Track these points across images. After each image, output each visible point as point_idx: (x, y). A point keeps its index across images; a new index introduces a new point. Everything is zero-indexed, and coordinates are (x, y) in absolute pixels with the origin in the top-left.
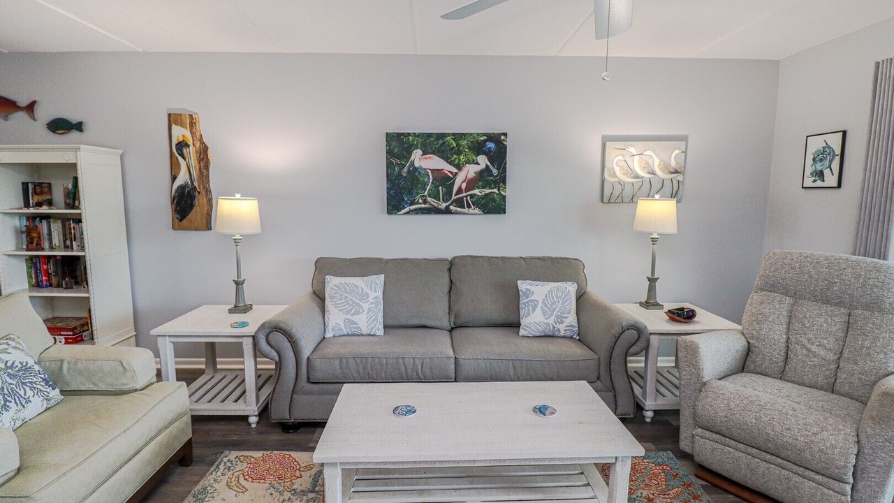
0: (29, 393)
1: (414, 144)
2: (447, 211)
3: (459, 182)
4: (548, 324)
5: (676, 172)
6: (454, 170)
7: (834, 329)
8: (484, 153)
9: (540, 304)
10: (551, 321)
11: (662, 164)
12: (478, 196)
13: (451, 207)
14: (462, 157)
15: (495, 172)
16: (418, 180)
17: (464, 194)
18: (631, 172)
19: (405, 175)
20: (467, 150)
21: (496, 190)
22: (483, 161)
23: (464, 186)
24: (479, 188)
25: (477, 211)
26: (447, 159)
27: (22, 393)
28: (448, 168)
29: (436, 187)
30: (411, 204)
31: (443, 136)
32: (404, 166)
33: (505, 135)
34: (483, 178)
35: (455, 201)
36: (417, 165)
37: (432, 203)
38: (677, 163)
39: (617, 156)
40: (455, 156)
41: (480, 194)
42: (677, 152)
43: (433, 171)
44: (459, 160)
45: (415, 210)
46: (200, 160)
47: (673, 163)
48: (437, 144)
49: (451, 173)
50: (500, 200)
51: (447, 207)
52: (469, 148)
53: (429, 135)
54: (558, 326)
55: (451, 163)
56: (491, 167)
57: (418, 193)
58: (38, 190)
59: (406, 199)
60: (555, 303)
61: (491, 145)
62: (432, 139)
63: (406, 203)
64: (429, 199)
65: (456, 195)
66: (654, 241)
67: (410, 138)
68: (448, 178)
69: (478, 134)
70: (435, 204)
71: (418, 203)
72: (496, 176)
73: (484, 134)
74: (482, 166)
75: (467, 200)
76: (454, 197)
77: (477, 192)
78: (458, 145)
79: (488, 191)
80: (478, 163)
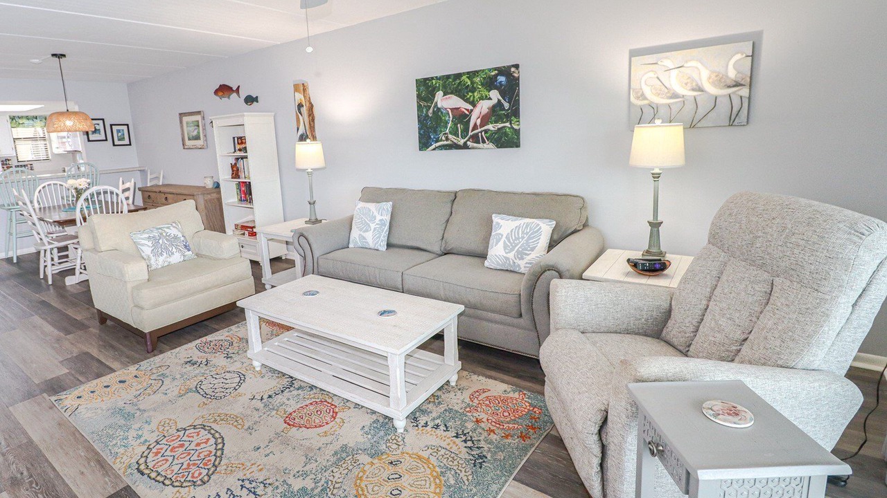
0: (174, 250)
1: (436, 87)
2: (465, 147)
3: (475, 119)
4: (507, 259)
5: (737, 85)
6: (470, 107)
7: (750, 300)
8: (496, 88)
9: (504, 238)
10: (511, 255)
11: (713, 76)
12: (492, 131)
13: (468, 142)
14: (476, 94)
15: (506, 105)
16: (441, 118)
17: (479, 130)
18: (666, 91)
19: (430, 115)
20: (480, 87)
21: (508, 124)
22: (495, 95)
23: (479, 122)
24: (492, 123)
25: (491, 145)
26: (463, 97)
27: (170, 249)
28: (463, 106)
29: (456, 125)
30: (437, 142)
31: (459, 76)
32: (430, 107)
33: (517, 66)
34: (495, 113)
35: (472, 137)
36: (439, 106)
37: (453, 140)
38: (738, 73)
39: (646, 73)
40: (470, 94)
41: (493, 129)
42: (738, 56)
43: (452, 110)
44: (474, 97)
45: (440, 146)
46: (309, 115)
47: (732, 74)
48: (455, 84)
49: (467, 110)
50: (512, 134)
51: (465, 143)
52: (482, 85)
53: (448, 77)
54: (517, 261)
55: (467, 101)
56: (503, 101)
57: (441, 131)
58: (240, 142)
59: (432, 137)
60: (518, 238)
61: (502, 79)
62: (451, 80)
63: (433, 141)
64: (450, 136)
65: (472, 131)
66: (656, 177)
67: (434, 81)
68: (466, 116)
69: (490, 70)
70: (455, 141)
71: (441, 140)
72: (508, 110)
73: (495, 69)
74: (495, 101)
75: (482, 135)
76: (470, 134)
77: (490, 127)
78: (472, 83)
79: (500, 125)
80: (490, 99)
